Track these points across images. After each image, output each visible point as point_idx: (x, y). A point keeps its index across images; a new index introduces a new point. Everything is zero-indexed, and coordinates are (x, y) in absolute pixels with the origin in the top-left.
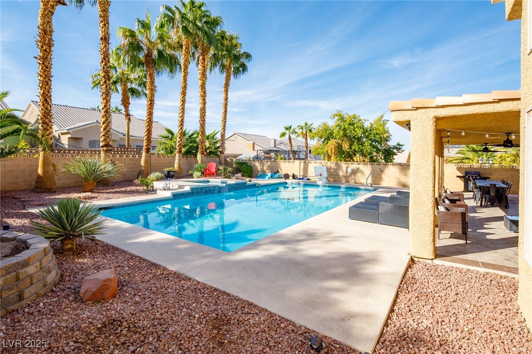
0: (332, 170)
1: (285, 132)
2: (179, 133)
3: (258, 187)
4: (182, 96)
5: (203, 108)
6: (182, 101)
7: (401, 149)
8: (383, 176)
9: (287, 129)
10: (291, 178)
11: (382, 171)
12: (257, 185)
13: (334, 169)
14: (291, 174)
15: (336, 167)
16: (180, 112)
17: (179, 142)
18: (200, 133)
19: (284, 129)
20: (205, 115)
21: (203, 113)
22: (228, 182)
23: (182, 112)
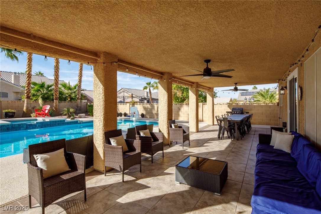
0: (149, 110)
1: (146, 86)
2: (27, 83)
3: (80, 123)
4: (28, 55)
5: (56, 66)
6: (28, 59)
7: (216, 96)
8: (180, 113)
9: (147, 84)
10: (123, 116)
11: (180, 109)
12: (79, 122)
13: (150, 109)
14: (123, 113)
15: (151, 108)
16: (27, 67)
17: (27, 90)
18: (54, 84)
19: (146, 84)
20: (58, 71)
21: (56, 69)
22: (46, 120)
23: (28, 67)
